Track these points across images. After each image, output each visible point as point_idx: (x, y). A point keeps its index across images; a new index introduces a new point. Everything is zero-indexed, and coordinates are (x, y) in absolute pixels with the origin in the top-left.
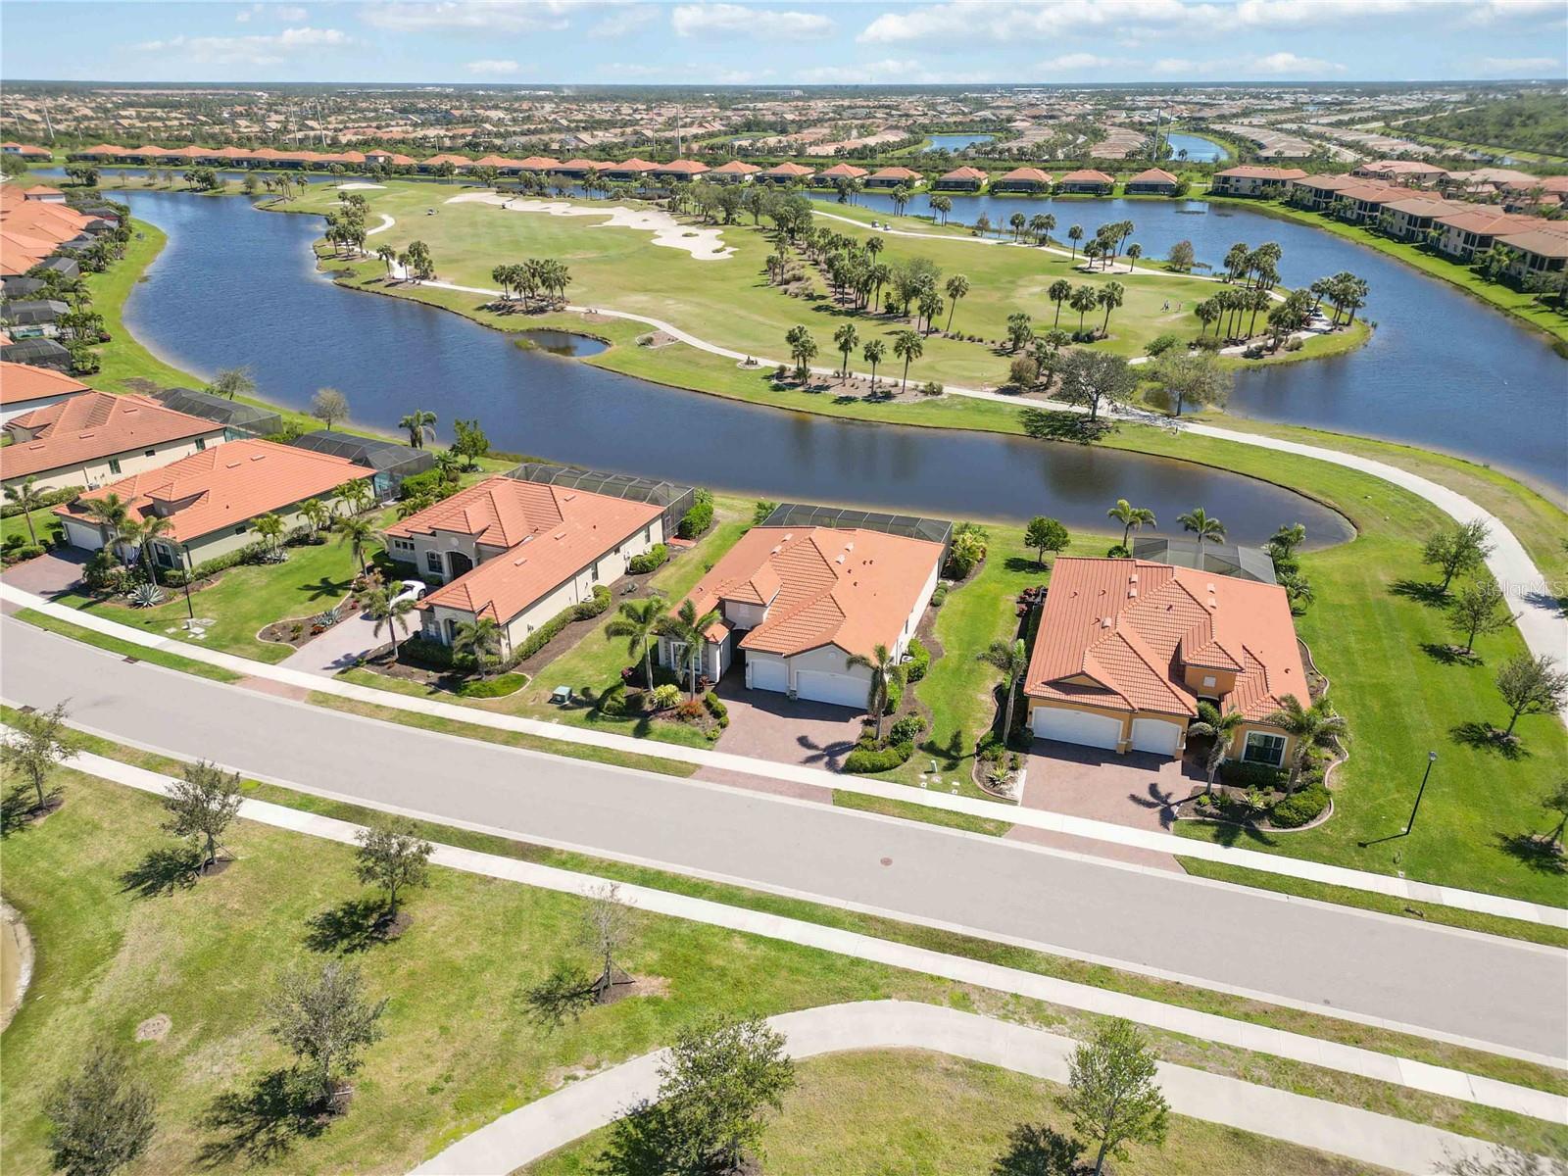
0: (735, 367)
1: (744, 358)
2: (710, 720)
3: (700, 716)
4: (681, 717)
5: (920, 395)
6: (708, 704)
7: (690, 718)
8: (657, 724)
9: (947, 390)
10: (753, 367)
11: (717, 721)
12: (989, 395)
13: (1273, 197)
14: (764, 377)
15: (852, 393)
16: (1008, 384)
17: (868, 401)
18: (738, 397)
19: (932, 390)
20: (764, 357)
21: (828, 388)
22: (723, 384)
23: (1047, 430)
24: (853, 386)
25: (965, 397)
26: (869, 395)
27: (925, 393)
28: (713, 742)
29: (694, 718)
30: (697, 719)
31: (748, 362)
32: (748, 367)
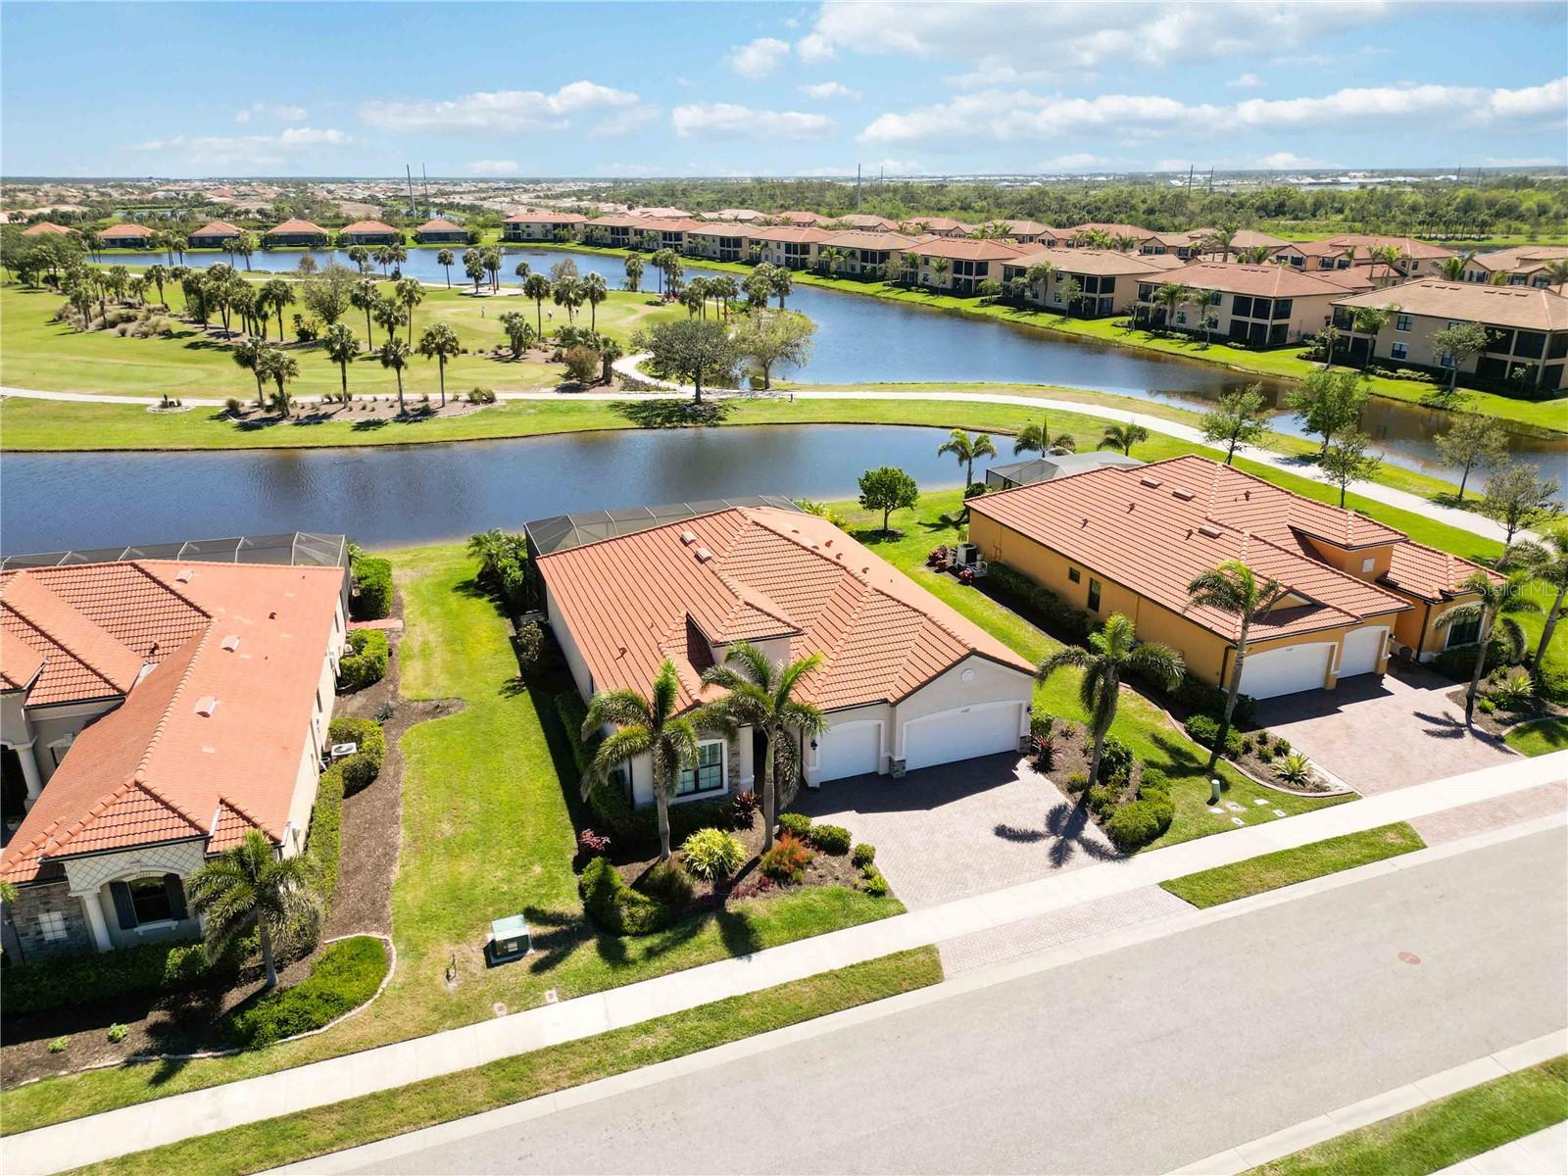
0: (148, 414)
1: (157, 401)
3: (808, 862)
5: (468, 405)
9: (499, 396)
10: (179, 410)
11: (845, 859)
12: (551, 395)
13: (568, 241)
14: (212, 418)
15: (373, 417)
16: (562, 382)
17: (404, 421)
18: (193, 447)
19: (482, 398)
20: (183, 394)
21: (327, 416)
22: (148, 434)
23: (659, 420)
24: (364, 408)
25: (528, 400)
26: (399, 416)
27: (473, 401)
28: (888, 897)
29: (803, 870)
30: (809, 870)
31: (165, 405)
32: (169, 410)
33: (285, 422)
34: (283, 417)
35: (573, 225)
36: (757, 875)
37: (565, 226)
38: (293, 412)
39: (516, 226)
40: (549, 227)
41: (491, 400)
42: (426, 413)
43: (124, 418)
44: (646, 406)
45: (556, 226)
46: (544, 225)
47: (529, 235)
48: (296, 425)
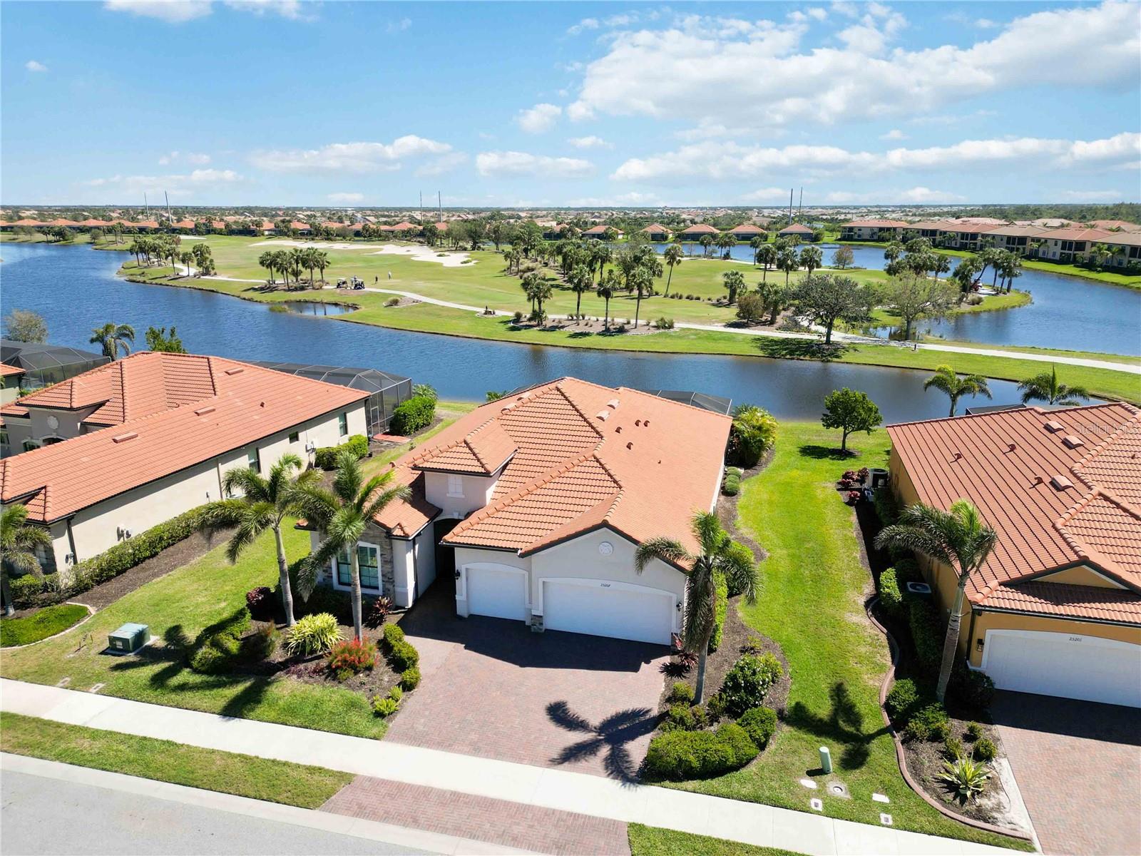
0: (474, 316)
1: (483, 310)
2: (385, 675)
3: (368, 669)
4: (332, 673)
5: (653, 329)
6: (385, 646)
7: (348, 674)
8: (286, 687)
9: (677, 325)
10: (491, 316)
11: (398, 678)
13: (888, 241)
14: (501, 322)
15: (587, 330)
16: (736, 320)
17: (603, 335)
18: (475, 336)
19: (665, 325)
20: (501, 309)
21: (563, 327)
22: (461, 328)
23: (784, 352)
24: (586, 325)
25: (696, 330)
26: (603, 331)
27: (657, 327)
28: (384, 721)
29: (356, 673)
30: (361, 675)
31: (486, 313)
32: (486, 316)
33: (535, 328)
34: (538, 325)
35: (895, 229)
36: (324, 663)
37: (888, 229)
38: (544, 323)
39: (851, 229)
40: (876, 230)
41: (671, 327)
42: (621, 330)
43: (460, 317)
44: (785, 342)
45: (881, 229)
46: (872, 228)
47: (859, 236)
48: (540, 330)
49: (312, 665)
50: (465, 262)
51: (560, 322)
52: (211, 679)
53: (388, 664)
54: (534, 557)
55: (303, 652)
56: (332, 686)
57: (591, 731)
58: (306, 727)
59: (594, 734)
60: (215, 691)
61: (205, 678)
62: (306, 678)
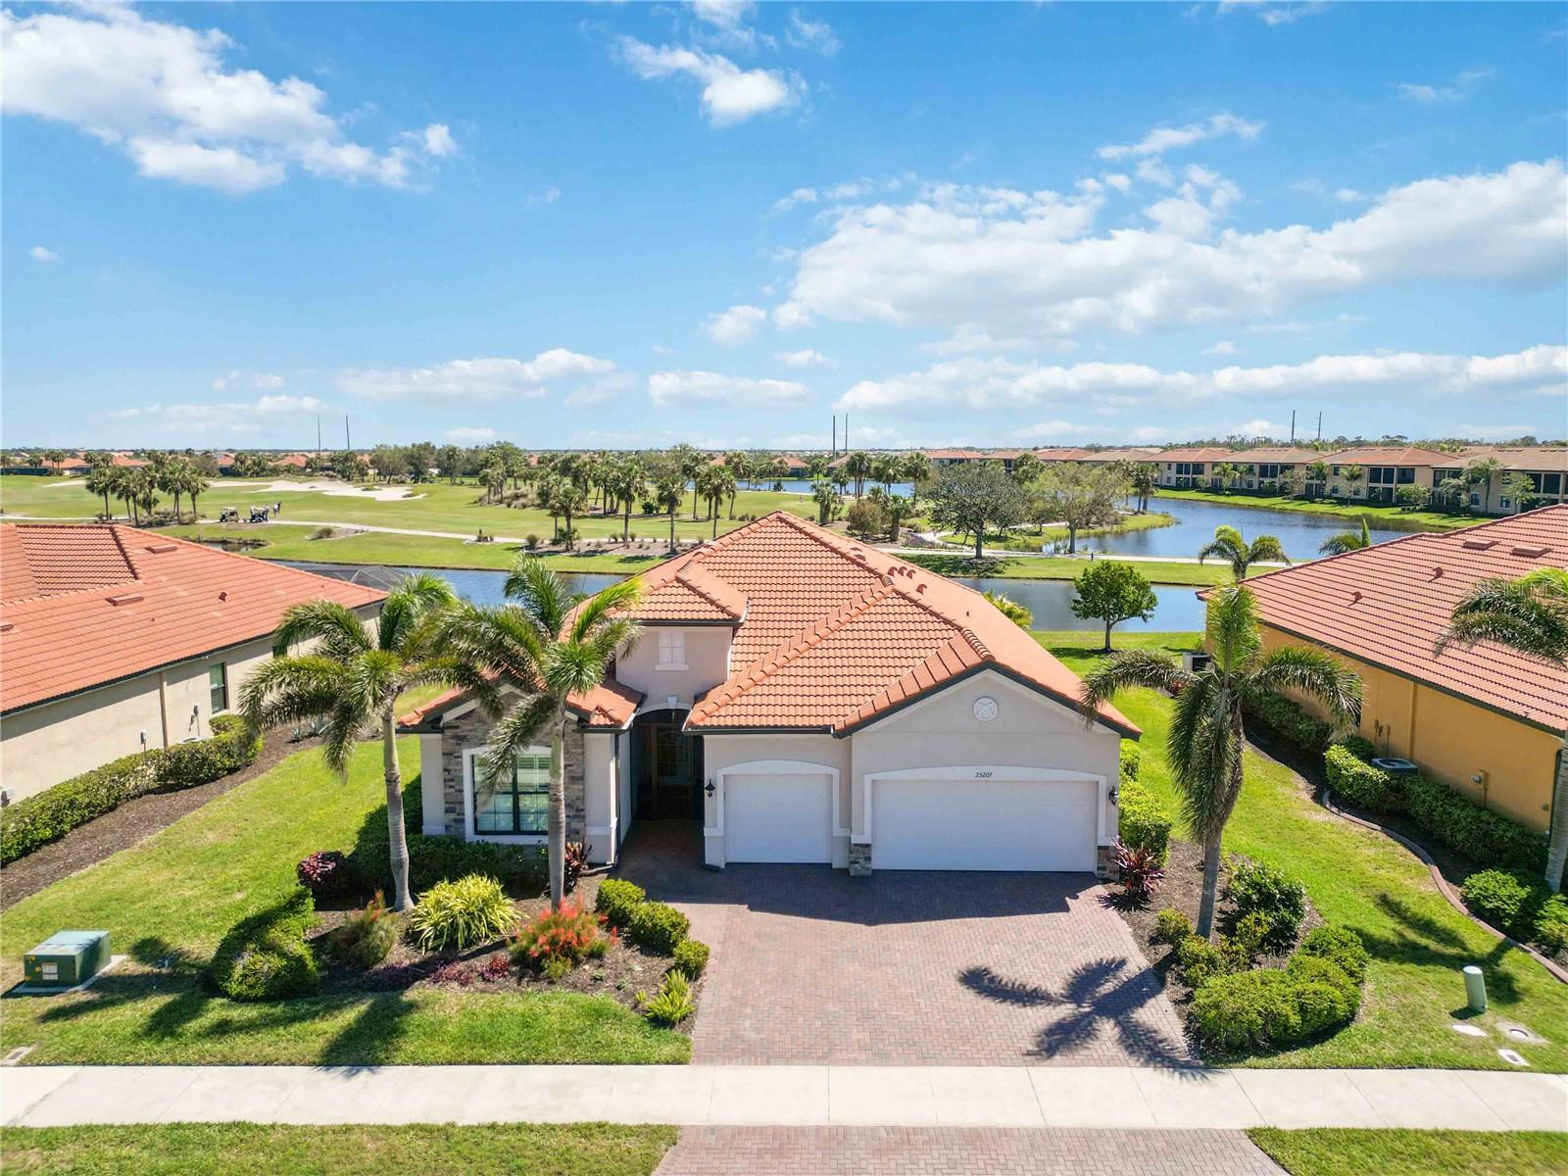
0: (461, 545)
1: (475, 538)
2: (639, 964)
3: (596, 955)
6: (615, 918)
8: (441, 1007)
10: (489, 543)
11: (662, 964)
18: (472, 567)
21: (604, 552)
22: (447, 557)
28: (677, 1032)
29: (576, 963)
30: (587, 967)
31: (480, 540)
32: (481, 543)
33: (563, 554)
34: (567, 550)
35: (969, 460)
36: (503, 956)
37: (961, 461)
38: (576, 546)
43: (442, 546)
45: (953, 461)
46: (941, 460)
48: (573, 556)
49: (482, 962)
50: (409, 496)
51: (599, 545)
52: (279, 1010)
53: (628, 945)
54: (857, 737)
55: (452, 944)
56: (540, 991)
57: (1060, 1003)
58: (526, 1062)
59: (1069, 1006)
60: (296, 1027)
61: (266, 1009)
62: (480, 985)
